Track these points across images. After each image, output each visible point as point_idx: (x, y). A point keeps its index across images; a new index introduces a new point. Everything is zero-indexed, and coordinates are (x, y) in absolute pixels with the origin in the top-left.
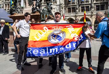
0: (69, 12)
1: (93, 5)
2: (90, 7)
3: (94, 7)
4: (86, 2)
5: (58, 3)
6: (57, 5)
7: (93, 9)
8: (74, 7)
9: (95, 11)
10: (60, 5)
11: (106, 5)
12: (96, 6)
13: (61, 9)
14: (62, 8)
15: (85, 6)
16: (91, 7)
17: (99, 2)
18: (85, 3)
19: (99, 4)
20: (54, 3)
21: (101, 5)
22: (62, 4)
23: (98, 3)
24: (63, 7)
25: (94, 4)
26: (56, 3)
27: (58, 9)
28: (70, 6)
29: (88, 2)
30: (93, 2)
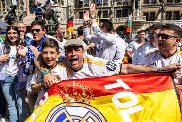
0: (80, 18)
1: (113, 10)
2: (109, 12)
3: (114, 13)
4: (104, 4)
5: (65, 5)
6: (64, 8)
7: (112, 16)
9: (115, 18)
10: (68, 7)
11: (129, 11)
12: (117, 10)
13: (70, 14)
14: (71, 12)
15: (102, 10)
16: (111, 13)
17: (121, 6)
18: (103, 6)
19: (121, 9)
20: (59, 5)
21: (123, 10)
22: (71, 6)
23: (119, 7)
24: (72, 10)
25: (115, 8)
26: (63, 4)
27: (65, 13)
28: (82, 9)
29: (107, 4)
30: (113, 5)
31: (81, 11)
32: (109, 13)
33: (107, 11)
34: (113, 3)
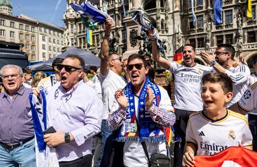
1: (241, 32)
2: (234, 35)
3: (244, 36)
4: (227, 26)
5: (171, 32)
6: (168, 36)
7: (241, 40)
8: (202, 36)
9: (246, 43)
10: (174, 35)
12: (248, 32)
13: (177, 43)
14: (179, 41)
15: (224, 34)
16: (238, 36)
17: (254, 25)
18: (224, 29)
19: (255, 29)
20: (163, 33)
22: (178, 33)
23: (252, 27)
24: (180, 38)
25: (244, 29)
26: (167, 32)
27: (171, 42)
28: (194, 35)
29: (231, 26)
30: (242, 25)
31: (192, 38)
32: (236, 37)
33: (232, 34)
34: (240, 23)
